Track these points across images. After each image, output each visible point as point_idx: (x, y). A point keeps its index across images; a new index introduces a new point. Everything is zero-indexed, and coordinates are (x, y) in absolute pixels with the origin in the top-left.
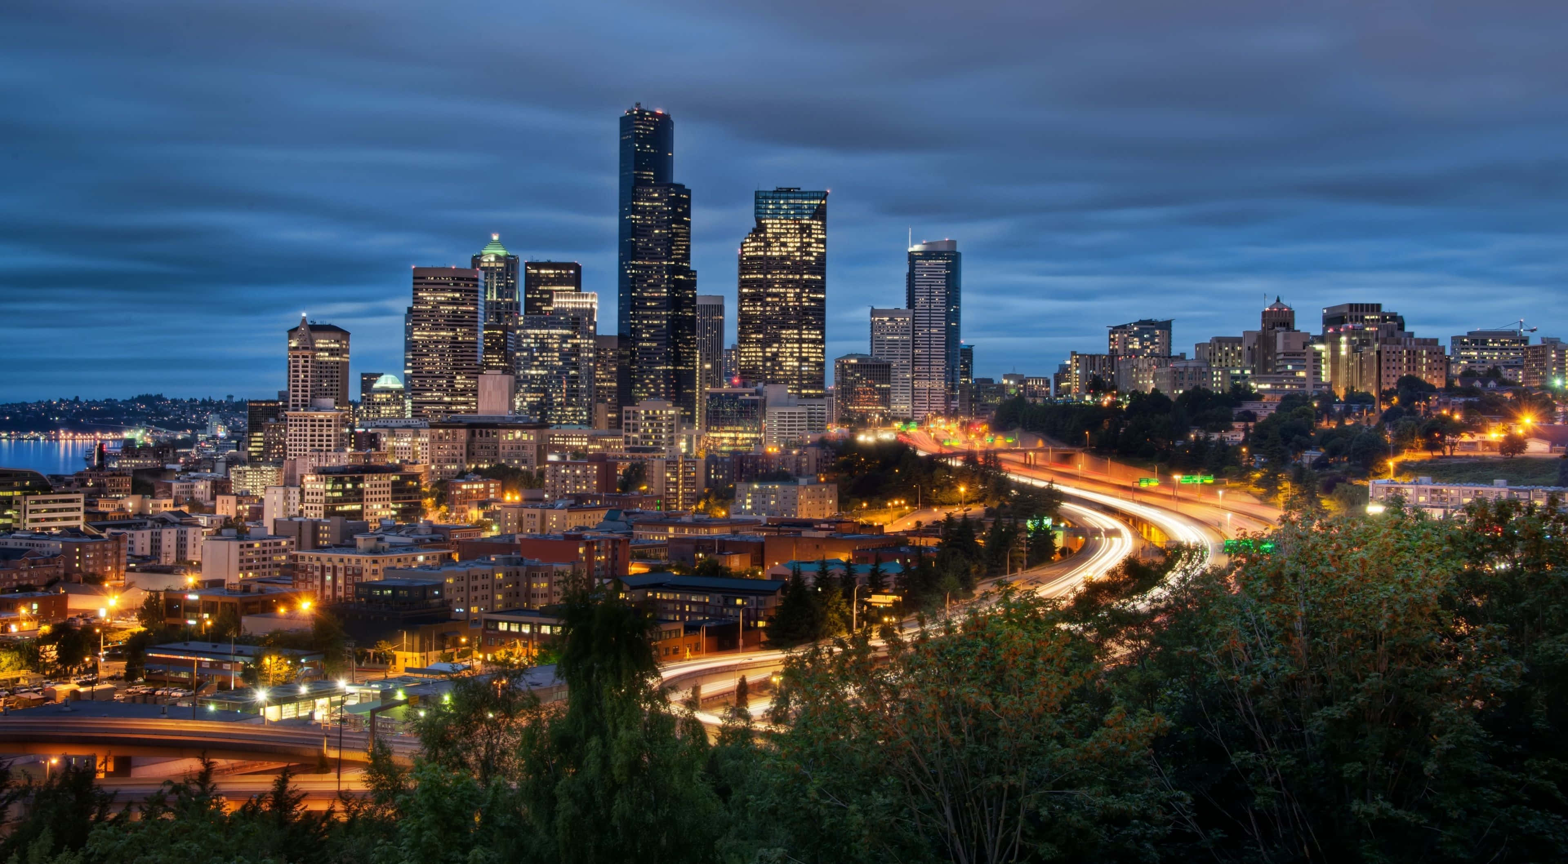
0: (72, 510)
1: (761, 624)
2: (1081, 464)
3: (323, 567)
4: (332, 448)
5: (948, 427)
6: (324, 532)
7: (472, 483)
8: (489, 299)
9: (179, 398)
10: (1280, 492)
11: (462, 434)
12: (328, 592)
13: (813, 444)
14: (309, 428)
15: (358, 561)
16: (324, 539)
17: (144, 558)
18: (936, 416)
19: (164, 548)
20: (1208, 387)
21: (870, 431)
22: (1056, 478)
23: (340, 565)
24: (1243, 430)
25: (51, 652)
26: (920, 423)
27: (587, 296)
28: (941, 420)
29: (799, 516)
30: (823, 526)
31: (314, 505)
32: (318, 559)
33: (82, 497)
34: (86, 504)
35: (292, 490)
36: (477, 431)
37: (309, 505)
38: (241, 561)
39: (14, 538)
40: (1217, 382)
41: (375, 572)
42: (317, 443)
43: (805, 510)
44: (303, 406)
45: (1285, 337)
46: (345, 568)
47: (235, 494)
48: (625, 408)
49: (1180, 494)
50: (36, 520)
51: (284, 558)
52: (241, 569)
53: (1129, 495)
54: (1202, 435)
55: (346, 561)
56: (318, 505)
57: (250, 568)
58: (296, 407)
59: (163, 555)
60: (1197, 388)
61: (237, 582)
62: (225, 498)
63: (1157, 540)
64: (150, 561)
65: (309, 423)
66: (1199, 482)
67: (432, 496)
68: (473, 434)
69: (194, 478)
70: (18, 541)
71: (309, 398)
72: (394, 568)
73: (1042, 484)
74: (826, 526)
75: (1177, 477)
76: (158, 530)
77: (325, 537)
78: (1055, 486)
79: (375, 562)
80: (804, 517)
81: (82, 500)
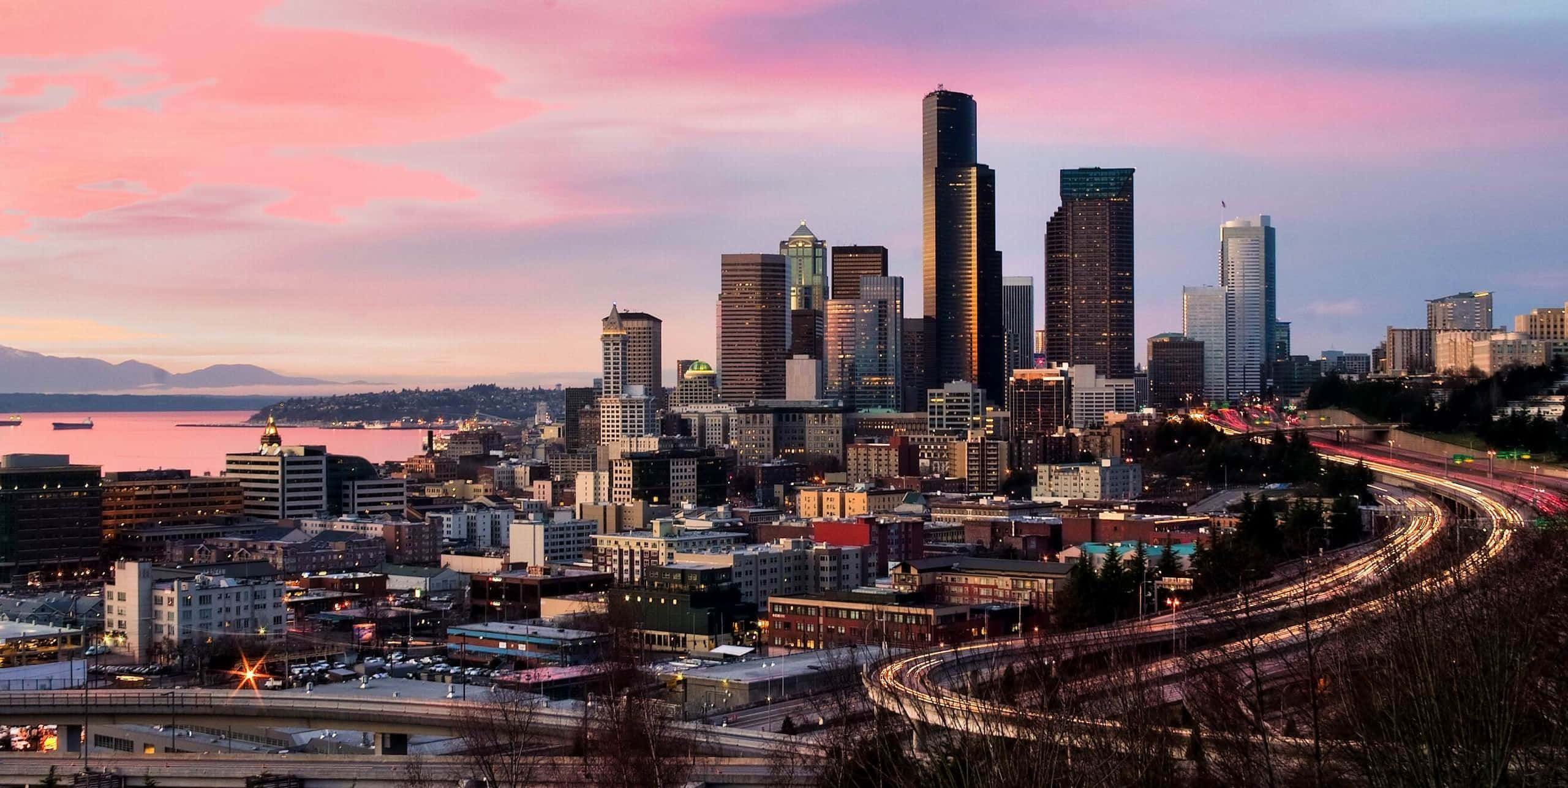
2: (1395, 439)
3: (621, 551)
4: (643, 434)
9: (511, 387)
11: (770, 419)
13: (1117, 425)
17: (461, 541)
19: (479, 532)
21: (1180, 411)
22: (1368, 455)
23: (637, 549)
24: (1563, 403)
25: (364, 631)
30: (1123, 507)
31: (622, 490)
32: (616, 543)
35: (601, 475)
36: (784, 415)
37: (618, 490)
38: (547, 544)
39: (341, 521)
40: (1538, 354)
41: (671, 555)
42: (629, 429)
43: (1108, 491)
46: (642, 551)
48: (929, 391)
50: (364, 505)
52: (544, 552)
54: (1519, 409)
55: (642, 544)
56: (626, 490)
57: (555, 551)
59: (478, 537)
60: (1517, 362)
62: (541, 483)
64: (465, 544)
66: (1515, 458)
68: (780, 419)
69: (515, 464)
70: (345, 524)
73: (1352, 462)
75: (1492, 453)
76: (474, 515)
78: (1365, 464)
81: (405, 485)
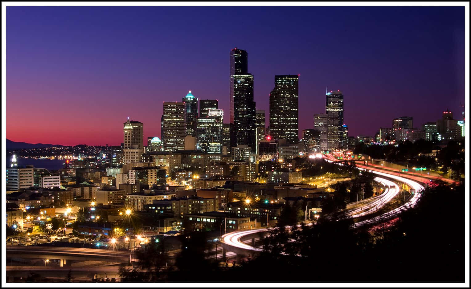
0: (57, 181)
1: (275, 218)
2: (383, 164)
3: (134, 200)
4: (138, 161)
5: (339, 153)
6: (135, 188)
7: (183, 172)
8: (188, 112)
10: (448, 173)
11: (180, 156)
12: (136, 208)
13: (294, 159)
14: (130, 155)
15: (145, 198)
16: (135, 191)
17: (79, 197)
18: (335, 149)
19: (85, 193)
20: (425, 139)
21: (313, 154)
22: (374, 169)
23: (139, 199)
24: (436, 153)
25: (50, 227)
26: (330, 152)
27: (220, 111)
28: (337, 150)
29: (290, 182)
30: (297, 186)
31: (132, 180)
32: (133, 197)
33: (60, 177)
34: (61, 180)
35: (125, 175)
36: (185, 155)
37: (130, 180)
38: (108, 198)
40: (428, 137)
41: (150, 201)
42: (133, 160)
43: (291, 180)
44: (128, 148)
45: (450, 122)
46: (141, 200)
47: (108, 176)
48: (232, 147)
49: (415, 174)
50: (46, 184)
51: (122, 197)
52: (108, 200)
53: (399, 174)
54: (422, 154)
55: (141, 197)
56: (133, 180)
57: (111, 200)
58: (126, 148)
59: (85, 196)
60: (421, 139)
61: (107, 204)
62: (104, 177)
63: (407, 189)
64: (81, 197)
65: (130, 153)
66: (421, 170)
67: (170, 177)
68: (183, 156)
71: (130, 145)
72: (156, 200)
73: (370, 171)
74: (298, 186)
75: (414, 168)
77: (135, 190)
78: (374, 172)
79: (150, 198)
80: (291, 183)
81: (60, 178)
